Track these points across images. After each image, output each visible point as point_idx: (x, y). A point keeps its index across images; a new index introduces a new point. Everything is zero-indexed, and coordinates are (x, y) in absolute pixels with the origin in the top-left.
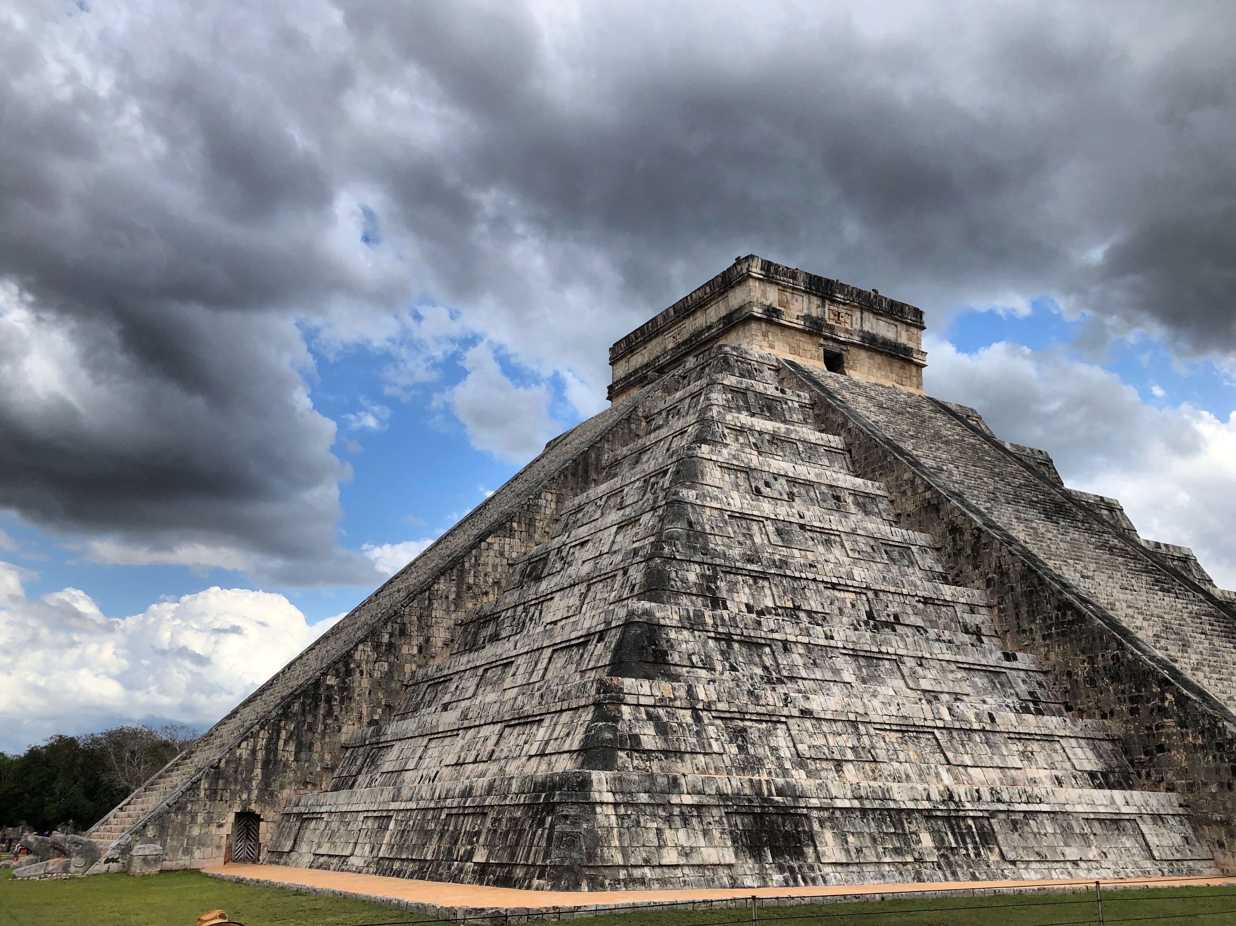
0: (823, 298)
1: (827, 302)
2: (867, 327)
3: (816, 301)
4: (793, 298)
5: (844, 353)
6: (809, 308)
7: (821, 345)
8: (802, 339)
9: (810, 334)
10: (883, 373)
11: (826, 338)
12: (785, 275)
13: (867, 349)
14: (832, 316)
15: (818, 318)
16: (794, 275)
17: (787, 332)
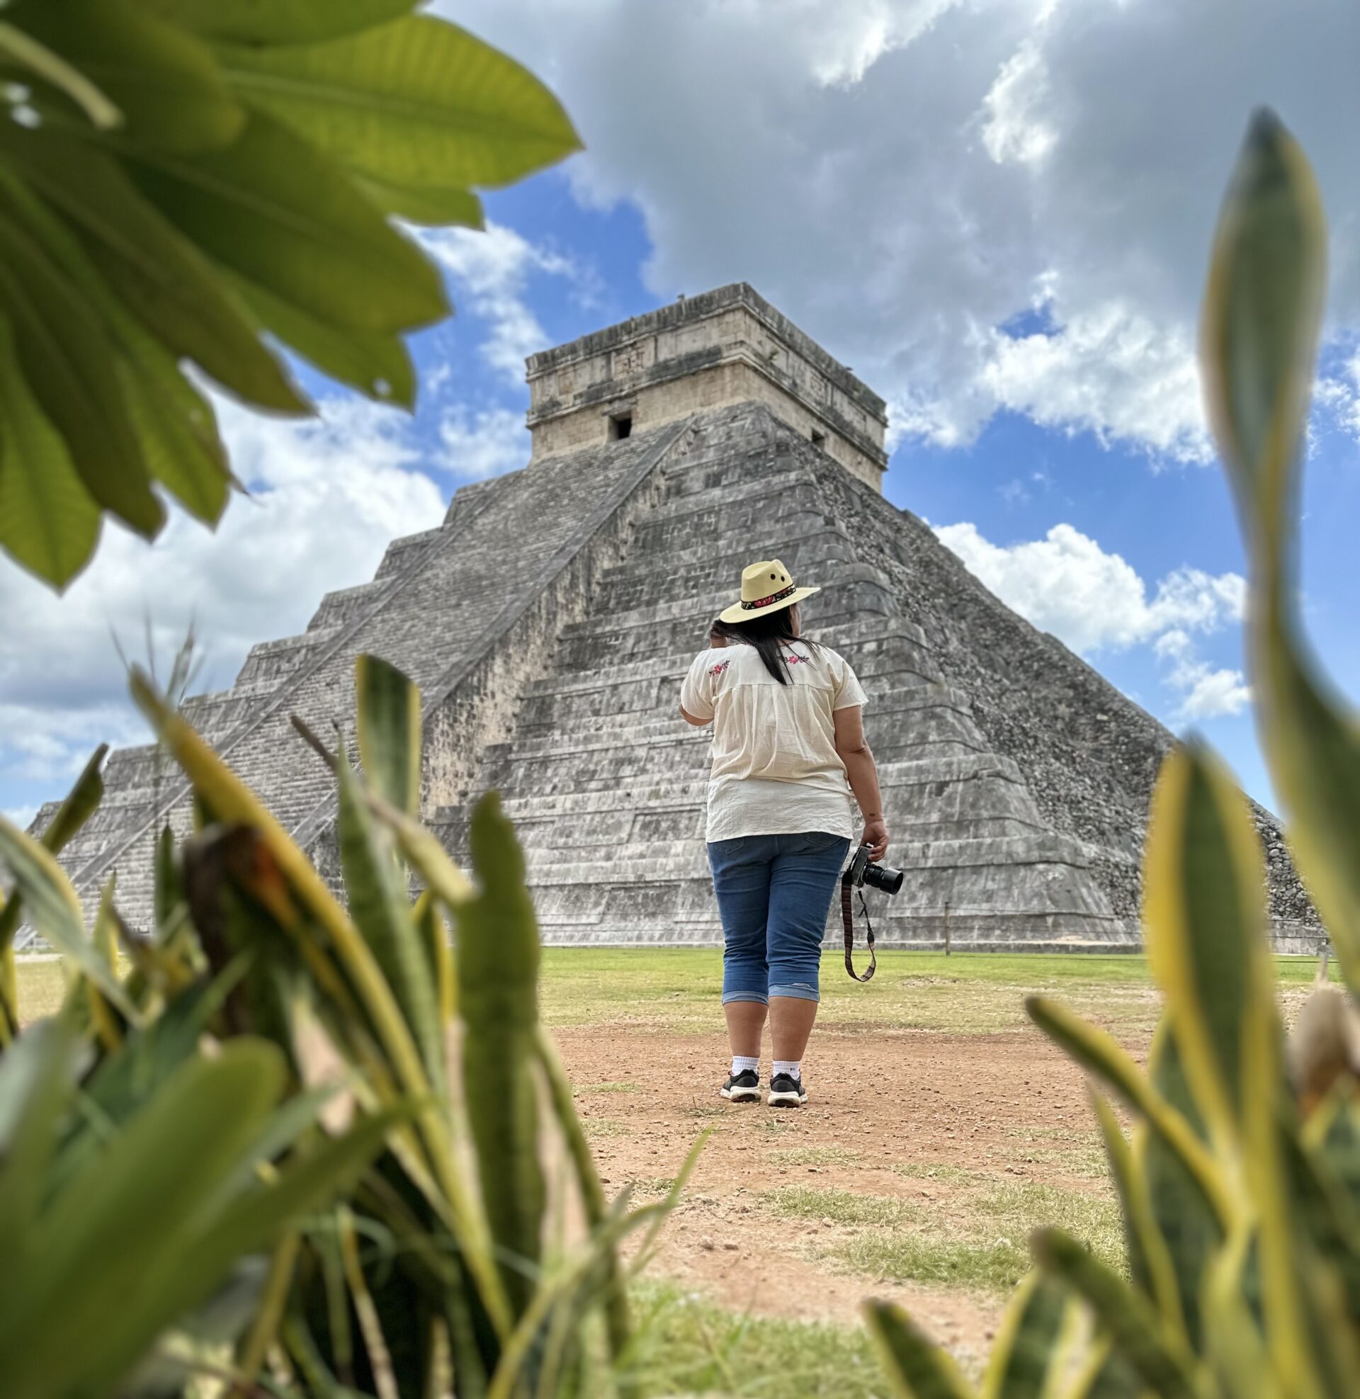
0: (607, 355)
1: (614, 354)
2: (664, 355)
3: (600, 362)
4: (575, 377)
5: (634, 406)
6: (592, 376)
7: (604, 414)
8: (584, 420)
9: (593, 408)
10: (683, 403)
11: (611, 402)
12: (563, 355)
13: (660, 384)
14: (620, 368)
15: (603, 382)
16: (573, 350)
17: (567, 421)
